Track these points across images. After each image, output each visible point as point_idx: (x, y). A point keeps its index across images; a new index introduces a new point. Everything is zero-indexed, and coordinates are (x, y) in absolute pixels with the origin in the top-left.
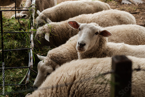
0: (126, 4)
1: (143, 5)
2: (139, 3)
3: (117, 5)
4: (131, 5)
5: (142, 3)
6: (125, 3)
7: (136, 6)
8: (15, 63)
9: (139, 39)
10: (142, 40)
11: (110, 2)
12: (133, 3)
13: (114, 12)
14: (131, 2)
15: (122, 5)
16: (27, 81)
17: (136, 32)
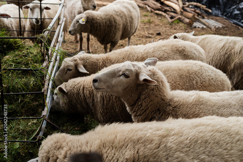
0: (199, 27)
1: (223, 29)
2: (217, 27)
3: (186, 30)
4: (205, 29)
5: (221, 26)
6: (197, 27)
7: (212, 31)
8: (30, 108)
9: (197, 83)
10: (201, 85)
11: (177, 25)
12: (208, 27)
13: (175, 43)
14: (206, 25)
15: (193, 29)
16: (39, 137)
17: (194, 74)
